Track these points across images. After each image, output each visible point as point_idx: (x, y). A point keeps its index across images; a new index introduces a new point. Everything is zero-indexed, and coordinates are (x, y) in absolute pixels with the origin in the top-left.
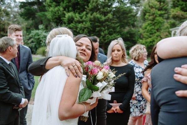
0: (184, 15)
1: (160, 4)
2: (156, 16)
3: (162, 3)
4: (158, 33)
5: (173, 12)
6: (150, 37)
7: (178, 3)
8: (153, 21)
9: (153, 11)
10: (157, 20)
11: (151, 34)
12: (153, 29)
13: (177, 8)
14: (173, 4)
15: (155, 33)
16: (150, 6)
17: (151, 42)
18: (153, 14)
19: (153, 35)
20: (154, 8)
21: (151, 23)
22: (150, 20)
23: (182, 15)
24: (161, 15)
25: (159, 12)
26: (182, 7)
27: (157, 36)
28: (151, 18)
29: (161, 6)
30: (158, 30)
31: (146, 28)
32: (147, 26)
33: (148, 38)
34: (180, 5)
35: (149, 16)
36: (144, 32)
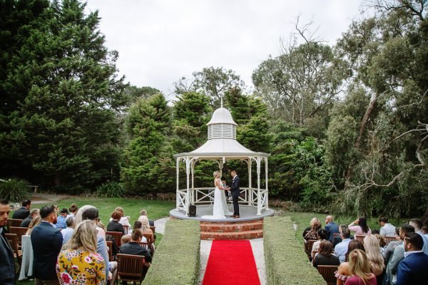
0: (194, 131)
1: (158, 109)
2: (151, 130)
3: (160, 110)
4: (154, 158)
5: (177, 125)
6: (142, 164)
7: (185, 112)
8: (146, 136)
9: (146, 120)
10: (153, 136)
11: (142, 158)
12: (146, 149)
13: (182, 119)
14: (178, 113)
15: (150, 157)
16: (141, 112)
17: (142, 172)
18: (147, 126)
19: (147, 160)
20: (148, 115)
21: (143, 141)
22: (141, 135)
23: (190, 131)
24: (158, 128)
25: (156, 124)
26: (191, 118)
27: (154, 163)
28: (142, 131)
29: (159, 114)
30: (154, 152)
31: (134, 149)
32: (136, 145)
33: (138, 166)
34: (186, 114)
35: (140, 127)
36: (131, 155)
